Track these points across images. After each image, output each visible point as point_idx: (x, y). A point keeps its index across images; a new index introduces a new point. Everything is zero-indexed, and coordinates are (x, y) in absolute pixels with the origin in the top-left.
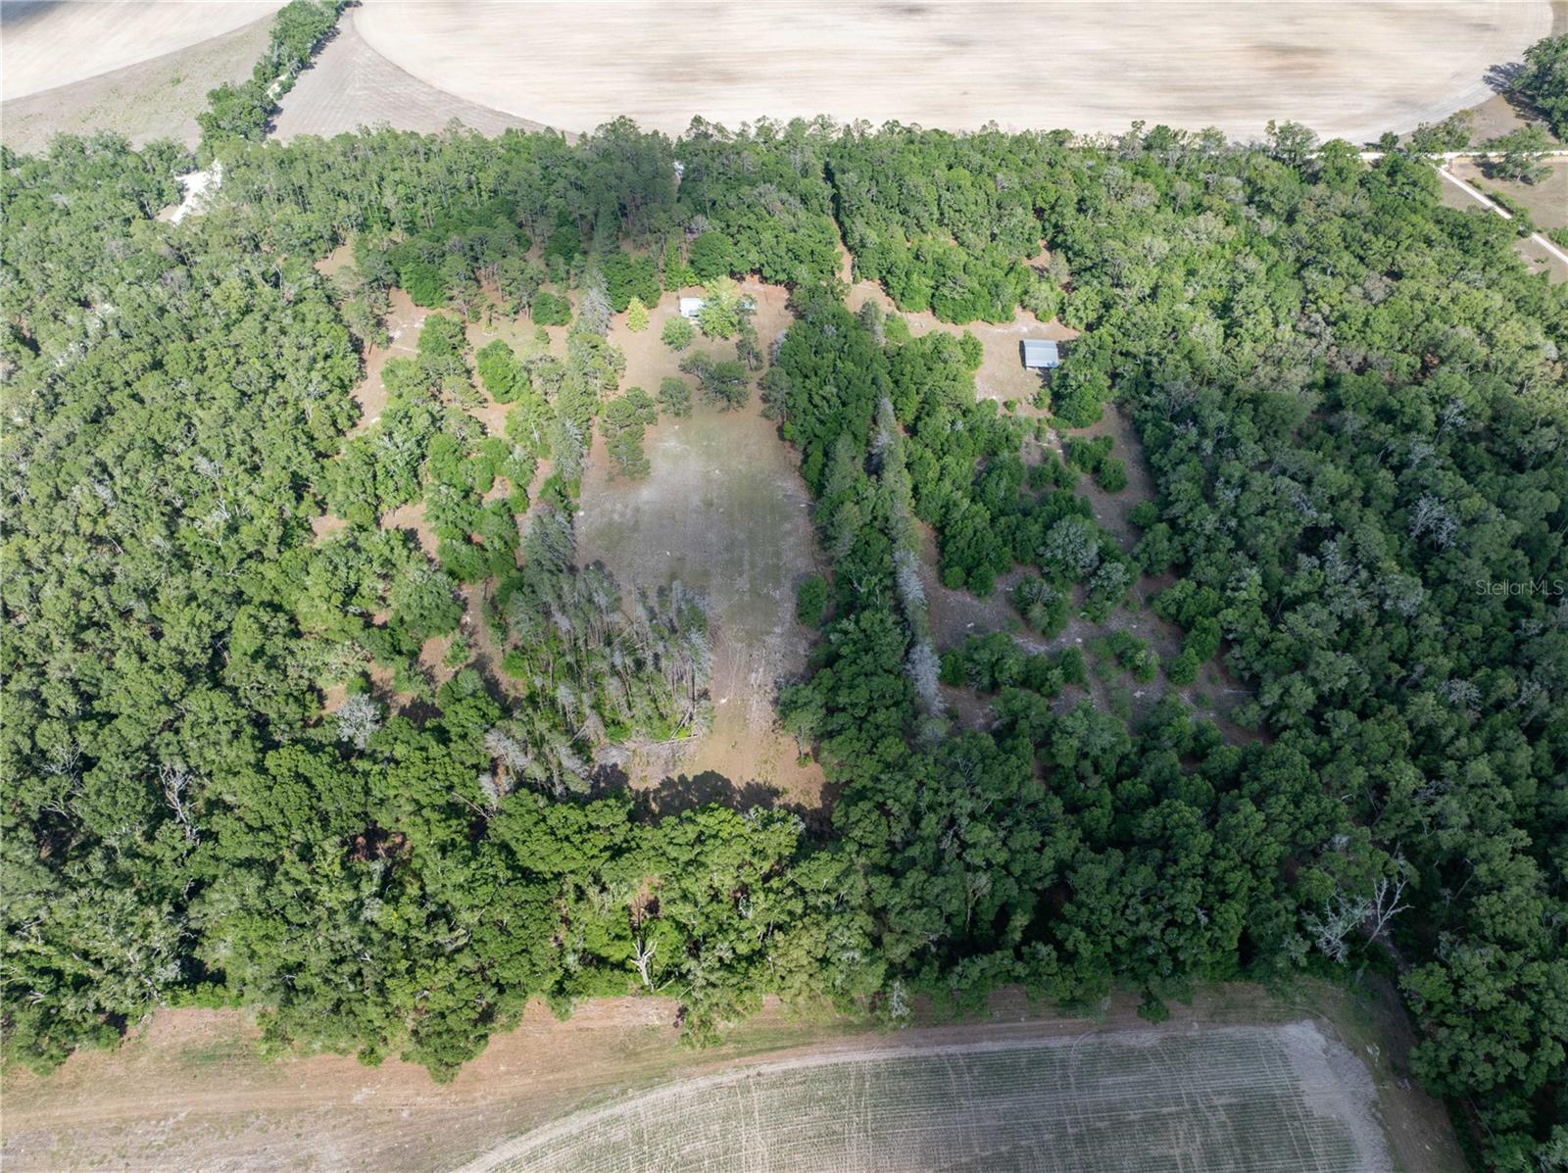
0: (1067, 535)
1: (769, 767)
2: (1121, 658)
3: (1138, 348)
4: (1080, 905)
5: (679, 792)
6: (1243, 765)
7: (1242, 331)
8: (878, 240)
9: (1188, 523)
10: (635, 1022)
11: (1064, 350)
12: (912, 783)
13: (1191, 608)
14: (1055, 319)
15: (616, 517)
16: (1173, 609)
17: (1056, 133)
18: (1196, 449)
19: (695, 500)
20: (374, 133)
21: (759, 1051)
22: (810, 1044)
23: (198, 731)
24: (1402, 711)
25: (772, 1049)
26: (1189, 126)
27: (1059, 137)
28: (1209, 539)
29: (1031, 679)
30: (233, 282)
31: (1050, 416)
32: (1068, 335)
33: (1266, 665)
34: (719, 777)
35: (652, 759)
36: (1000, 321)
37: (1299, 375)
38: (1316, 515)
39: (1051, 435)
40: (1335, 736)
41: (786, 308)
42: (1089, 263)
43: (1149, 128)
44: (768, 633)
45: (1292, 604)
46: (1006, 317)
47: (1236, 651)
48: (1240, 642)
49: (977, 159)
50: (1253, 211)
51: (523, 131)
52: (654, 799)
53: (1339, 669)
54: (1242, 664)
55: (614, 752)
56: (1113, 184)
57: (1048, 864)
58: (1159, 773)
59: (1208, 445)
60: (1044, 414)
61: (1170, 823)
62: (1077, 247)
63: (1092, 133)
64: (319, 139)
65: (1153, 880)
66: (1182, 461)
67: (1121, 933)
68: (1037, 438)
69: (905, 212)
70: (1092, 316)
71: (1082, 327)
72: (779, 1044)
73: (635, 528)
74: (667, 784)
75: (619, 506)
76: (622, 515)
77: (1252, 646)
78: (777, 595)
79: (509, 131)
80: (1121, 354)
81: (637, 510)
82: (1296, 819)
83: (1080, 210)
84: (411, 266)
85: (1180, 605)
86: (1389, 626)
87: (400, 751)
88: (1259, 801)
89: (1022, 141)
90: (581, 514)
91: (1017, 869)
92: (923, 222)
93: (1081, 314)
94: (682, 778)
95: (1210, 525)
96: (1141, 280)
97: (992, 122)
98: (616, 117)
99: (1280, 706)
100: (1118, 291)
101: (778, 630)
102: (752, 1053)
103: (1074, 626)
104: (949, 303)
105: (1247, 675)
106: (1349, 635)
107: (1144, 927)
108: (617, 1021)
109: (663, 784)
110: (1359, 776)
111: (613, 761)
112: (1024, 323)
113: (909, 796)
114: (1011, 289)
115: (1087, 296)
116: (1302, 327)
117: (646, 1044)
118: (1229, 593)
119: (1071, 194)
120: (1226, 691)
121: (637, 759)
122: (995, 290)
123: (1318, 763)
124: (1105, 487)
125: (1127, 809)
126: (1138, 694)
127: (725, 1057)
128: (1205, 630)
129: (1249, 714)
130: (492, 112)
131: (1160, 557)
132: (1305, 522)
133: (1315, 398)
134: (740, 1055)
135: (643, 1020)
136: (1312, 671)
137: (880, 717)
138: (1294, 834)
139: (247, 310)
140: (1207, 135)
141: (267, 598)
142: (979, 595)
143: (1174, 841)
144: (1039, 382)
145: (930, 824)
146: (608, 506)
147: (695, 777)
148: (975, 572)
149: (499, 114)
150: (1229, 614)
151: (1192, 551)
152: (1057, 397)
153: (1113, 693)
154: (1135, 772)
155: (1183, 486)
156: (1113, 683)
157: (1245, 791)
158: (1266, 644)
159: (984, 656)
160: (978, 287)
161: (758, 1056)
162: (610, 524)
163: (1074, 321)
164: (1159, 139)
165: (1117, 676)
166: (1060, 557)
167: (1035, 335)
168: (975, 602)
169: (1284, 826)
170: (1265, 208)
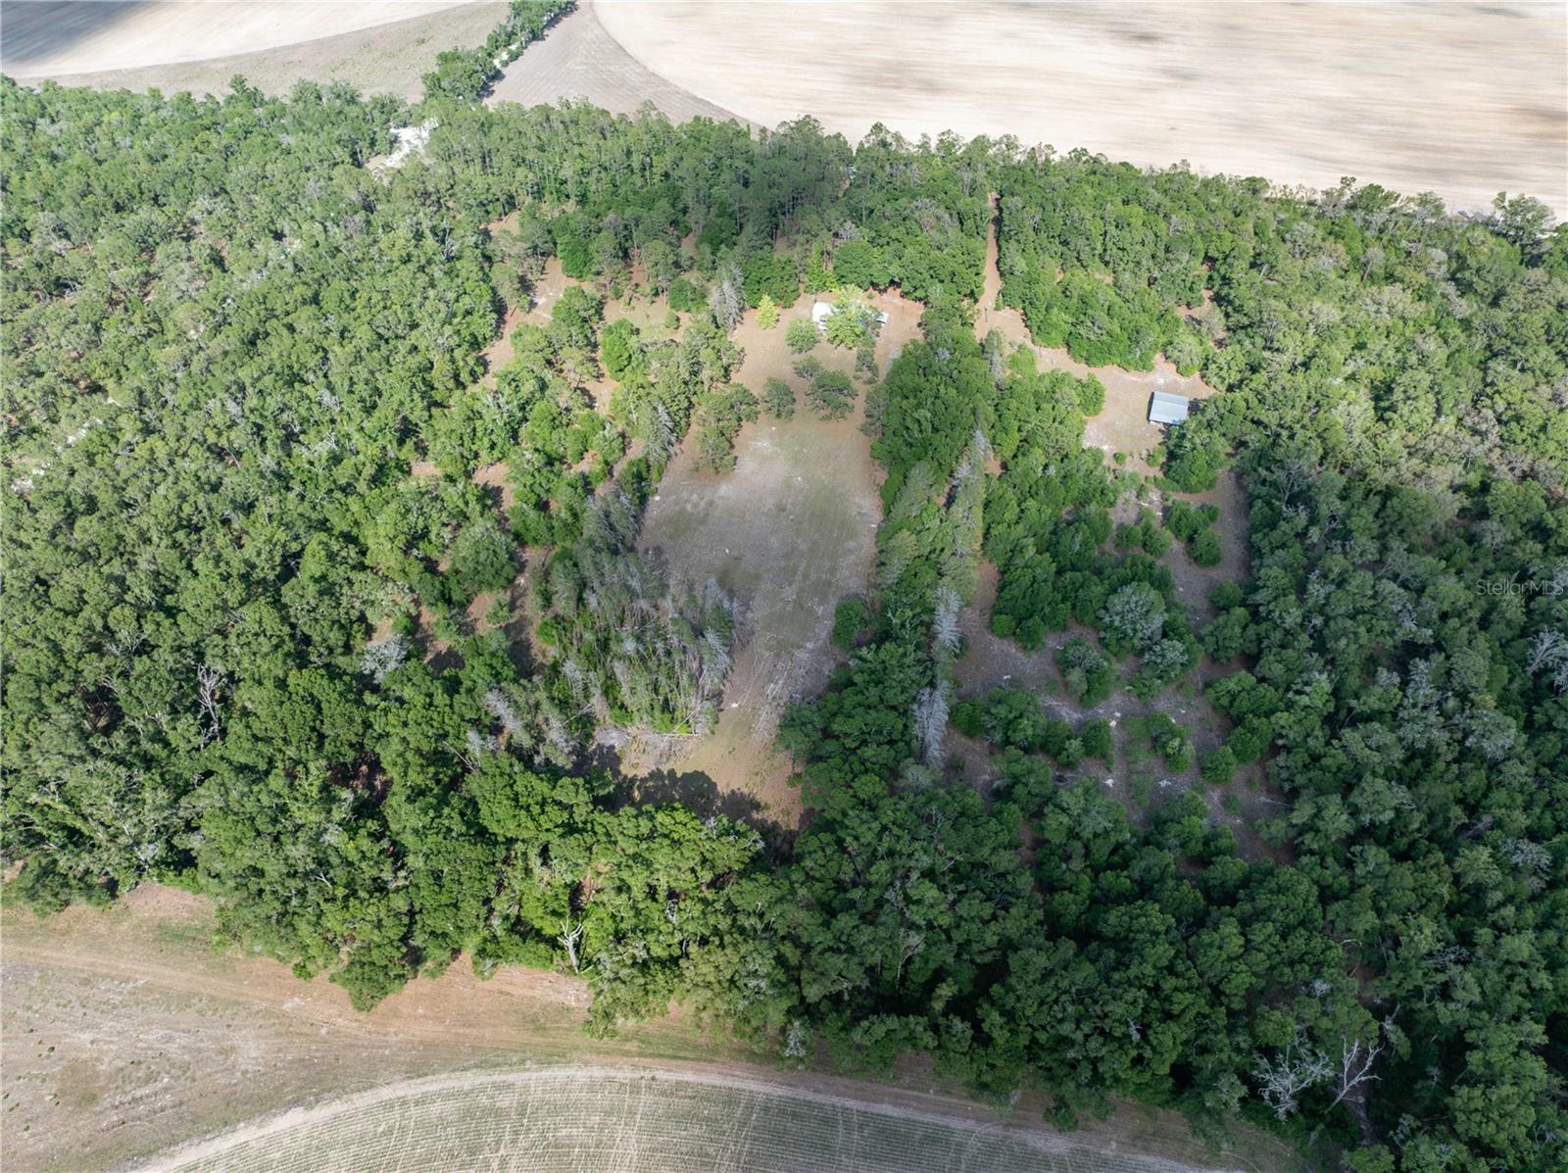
0: (1128, 603)
1: (758, 779)
2: (1156, 743)
3: (1270, 418)
4: (1010, 989)
5: (664, 785)
6: (1245, 882)
7: (1395, 416)
8: (1026, 269)
9: (1270, 612)
10: (554, 997)
11: (1194, 407)
12: (876, 826)
13: (1243, 703)
14: (1197, 374)
15: (689, 507)
16: (1225, 701)
17: (1252, 180)
18: (1302, 535)
19: (770, 503)
20: (574, 107)
21: (661, 1056)
22: (712, 1061)
23: (243, 640)
24: (1449, 862)
25: (674, 1057)
26: (1406, 189)
27: (1254, 186)
28: (1287, 632)
29: (1049, 744)
30: (403, 232)
31: (1160, 475)
32: (1205, 392)
33: (1310, 780)
34: (707, 779)
35: (649, 749)
36: (1136, 369)
37: (1445, 475)
38: (1414, 628)
39: (1155, 496)
40: (1358, 872)
41: (919, 325)
42: (1245, 321)
43: (1361, 183)
44: (799, 647)
45: (1355, 720)
46: (1144, 365)
47: (1281, 759)
48: (1288, 749)
49: (1156, 197)
50: (1451, 289)
51: (710, 120)
52: (639, 788)
53: (1383, 799)
54: (1285, 775)
55: (614, 734)
56: (1300, 242)
57: (991, 939)
58: (1148, 870)
59: (1315, 535)
60: (1155, 472)
61: (1136, 925)
62: (1237, 302)
63: (1293, 185)
64: (519, 107)
65: (1094, 981)
66: (1283, 546)
67: (1043, 1028)
68: (1138, 496)
69: (1065, 243)
70: (1234, 377)
71: (1222, 388)
72: (681, 1054)
73: (703, 521)
74: (656, 775)
75: (695, 497)
76: (696, 506)
77: (1300, 757)
78: (820, 610)
79: (697, 118)
80: (1253, 421)
81: (711, 503)
82: (1279, 952)
83: (1253, 265)
84: (567, 238)
85: (1233, 697)
86: (1468, 765)
87: (408, 692)
88: (1245, 923)
89: (1214, 185)
90: (657, 498)
91: (958, 936)
92: (1083, 256)
93: (1223, 373)
94: (672, 773)
95: (1293, 617)
96: (1294, 348)
97: (1184, 161)
98: (802, 115)
99: (1309, 827)
100: (1267, 354)
101: (810, 645)
102: (652, 1055)
103: (1116, 699)
104: (1085, 344)
105: (1287, 787)
106: (1416, 765)
107: (1067, 1029)
108: (537, 993)
109: (652, 775)
110: (1367, 920)
111: (612, 742)
112: (1163, 373)
114: (1154, 335)
115: (1233, 358)
116: (1468, 421)
117: (557, 1022)
118: (1290, 695)
119: (1248, 245)
120: (1263, 799)
121: (635, 746)
122: (1135, 336)
123: (1326, 896)
124: (1196, 559)
125: (1101, 900)
126: (1163, 783)
127: (626, 1054)
128: (1253, 731)
129: (1273, 829)
130: (694, 98)
131: (1227, 643)
132: (1400, 635)
133: (1461, 501)
134: (640, 1055)
135: (561, 998)
136: (1356, 798)
137: (868, 752)
138: (1272, 968)
139: (407, 260)
140: (1424, 201)
141: (346, 529)
142: (1025, 648)
143: (1134, 945)
144: (1160, 438)
145: (880, 870)
146: (685, 495)
147: (685, 774)
148: (1023, 624)
149: (701, 101)
150: (1283, 718)
151: (1266, 643)
152: (1172, 456)
153: (1134, 776)
154: (1125, 865)
155: (1273, 572)
156: (1140, 766)
157: (1236, 911)
158: (1316, 758)
159: (1001, 711)
160: (1118, 330)
161: (657, 1060)
162: (682, 512)
163: (1215, 380)
164: (1371, 198)
165: (1145, 759)
166: (1117, 623)
167: (1171, 388)
168: (1020, 655)
169: (1261, 956)
170: (1465, 288)
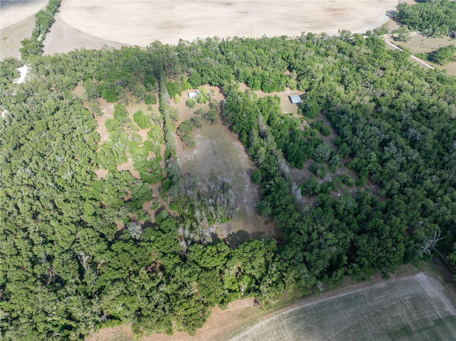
0: (322, 149)
1: (257, 226)
2: (344, 182)
3: (324, 95)
4: (361, 251)
5: (233, 237)
6: (387, 206)
7: (349, 88)
8: (243, 71)
9: (352, 142)
10: (243, 307)
11: (302, 97)
12: (306, 224)
13: (360, 165)
14: (296, 89)
15: (189, 159)
16: (354, 166)
17: (282, 36)
18: (348, 121)
19: (211, 151)
20: (79, 51)
21: (280, 308)
22: (294, 303)
23: (85, 242)
24: (422, 185)
25: (284, 307)
26: (317, 32)
27: (283, 37)
28: (358, 145)
29: (323, 191)
31: (303, 116)
32: (301, 93)
33: (383, 178)
34: (244, 231)
35: (223, 229)
36: (281, 91)
37: (367, 98)
38: (384, 136)
39: (305, 122)
40: (408, 195)
41: (220, 93)
42: (303, 72)
43: (306, 34)
44: (244, 188)
45: (386, 160)
46: (283, 90)
47: (374, 175)
48: (375, 173)
49: (264, 45)
50: (341, 54)
51: (126, 47)
52: (227, 241)
53: (404, 177)
54: (376, 179)
55: (211, 229)
56: (302, 50)
57: (348, 241)
58: (367, 211)
59: (351, 120)
60: (301, 116)
61: (377, 225)
62: (298, 68)
63: (292, 36)
64: (63, 54)
65: (378, 241)
66: (345, 125)
67: (374, 257)
68: (302, 123)
69: (247, 62)
70: (307, 87)
71: (304, 91)
72: (285, 305)
73: (196, 162)
74: (229, 235)
75: (189, 156)
76: (191, 158)
77: (378, 174)
78: (243, 176)
79: (123, 47)
80: (319, 97)
81: (195, 156)
82: (408, 218)
83: (295, 58)
84: (105, 90)
85: (356, 165)
86: (411, 164)
88: (396, 214)
89: (273, 40)
90: (178, 159)
91: (341, 244)
92: (252, 65)
93: (304, 87)
94: (233, 233)
95: (358, 141)
96: (320, 77)
97: (264, 35)
99: (391, 189)
100: (313, 80)
101: (247, 186)
102: (278, 309)
103: (328, 174)
104: (267, 87)
105: (378, 182)
106: (402, 169)
107: (381, 254)
108: (237, 307)
109: (228, 236)
110: (419, 205)
111: (212, 231)
112: (288, 91)
113: (306, 228)
114: (283, 82)
115: (305, 82)
116: (363, 85)
117: (248, 312)
118: (368, 160)
119: (292, 53)
120: (373, 187)
121: (218, 230)
122: (279, 82)
123: (407, 203)
124: (324, 135)
125: (361, 222)
126: (351, 191)
127: (271, 312)
128: (365, 171)
129: (383, 192)
130: (112, 42)
131: (347, 152)
132: (382, 138)
133: (374, 104)
134: (275, 310)
135: (245, 306)
136: (397, 178)
138: (408, 223)
139: (58, 109)
140: (323, 34)
141: (91, 197)
142: (300, 169)
143: (379, 229)
144: (297, 107)
145: (315, 235)
146: (186, 156)
147: (237, 232)
148: (298, 163)
149: (115, 42)
150: (370, 165)
151: (355, 150)
152: (304, 111)
153: (345, 191)
154: (359, 212)
155: (348, 132)
156: (343, 189)
157: (391, 213)
158: (381, 172)
159: (311, 185)
160: (275, 82)
161: (281, 310)
162: (188, 161)
163: (302, 89)
164: (310, 37)
165: (344, 186)
166: (321, 155)
167: (293, 94)
168: (299, 171)
169: (405, 221)
170: (344, 53)
